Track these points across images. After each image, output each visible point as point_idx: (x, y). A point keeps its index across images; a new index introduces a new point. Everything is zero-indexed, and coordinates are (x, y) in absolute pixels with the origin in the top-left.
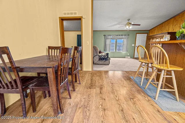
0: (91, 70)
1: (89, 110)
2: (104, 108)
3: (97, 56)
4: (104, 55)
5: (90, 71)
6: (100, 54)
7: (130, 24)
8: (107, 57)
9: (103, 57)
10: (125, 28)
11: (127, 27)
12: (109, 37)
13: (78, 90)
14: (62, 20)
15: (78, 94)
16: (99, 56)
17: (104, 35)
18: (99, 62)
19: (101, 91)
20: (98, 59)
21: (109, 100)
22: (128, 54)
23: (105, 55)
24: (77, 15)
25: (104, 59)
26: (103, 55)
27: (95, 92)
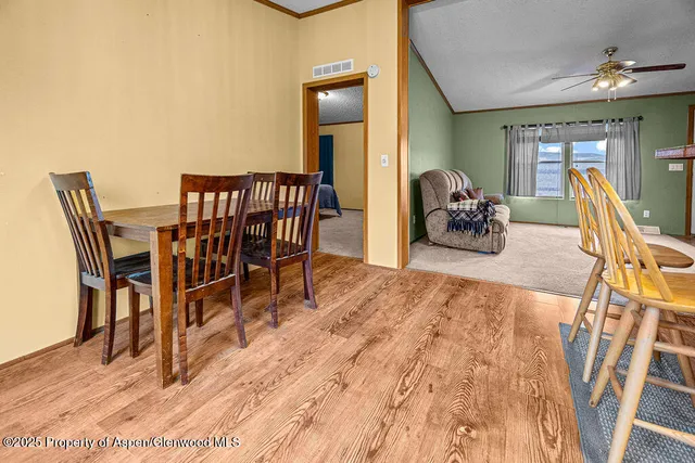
0: (395, 267)
1: (258, 403)
2: (312, 418)
3: (442, 213)
4: (467, 208)
5: (391, 269)
6: (454, 206)
7: (619, 67)
8: (480, 216)
9: (463, 215)
10: (595, 89)
11: (604, 84)
12: (529, 133)
13: (289, 329)
14: (312, 90)
15: (277, 339)
16: (450, 213)
17: (505, 127)
18: (448, 236)
19: (359, 352)
20: (443, 227)
21: (359, 395)
22: (646, 214)
23: (474, 208)
24: (353, 71)
25: (467, 225)
26: (463, 211)
27: (334, 351)
